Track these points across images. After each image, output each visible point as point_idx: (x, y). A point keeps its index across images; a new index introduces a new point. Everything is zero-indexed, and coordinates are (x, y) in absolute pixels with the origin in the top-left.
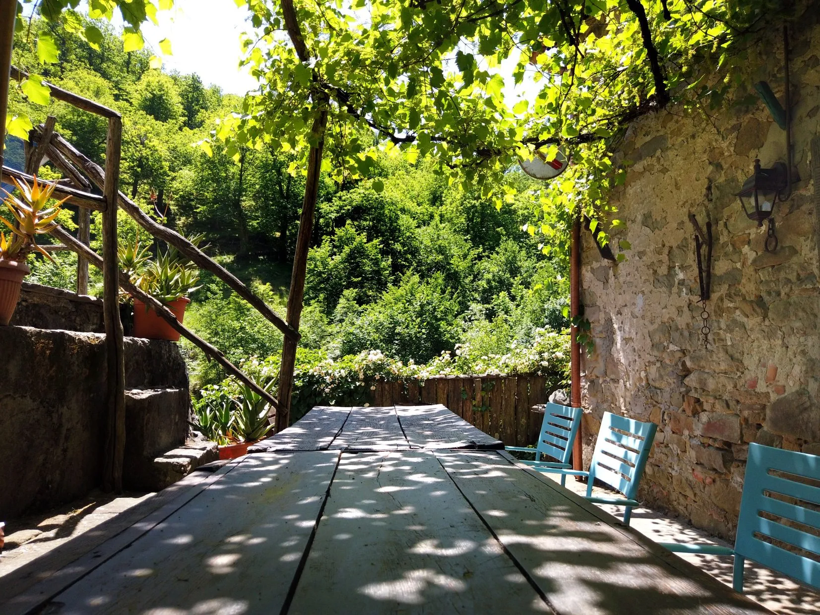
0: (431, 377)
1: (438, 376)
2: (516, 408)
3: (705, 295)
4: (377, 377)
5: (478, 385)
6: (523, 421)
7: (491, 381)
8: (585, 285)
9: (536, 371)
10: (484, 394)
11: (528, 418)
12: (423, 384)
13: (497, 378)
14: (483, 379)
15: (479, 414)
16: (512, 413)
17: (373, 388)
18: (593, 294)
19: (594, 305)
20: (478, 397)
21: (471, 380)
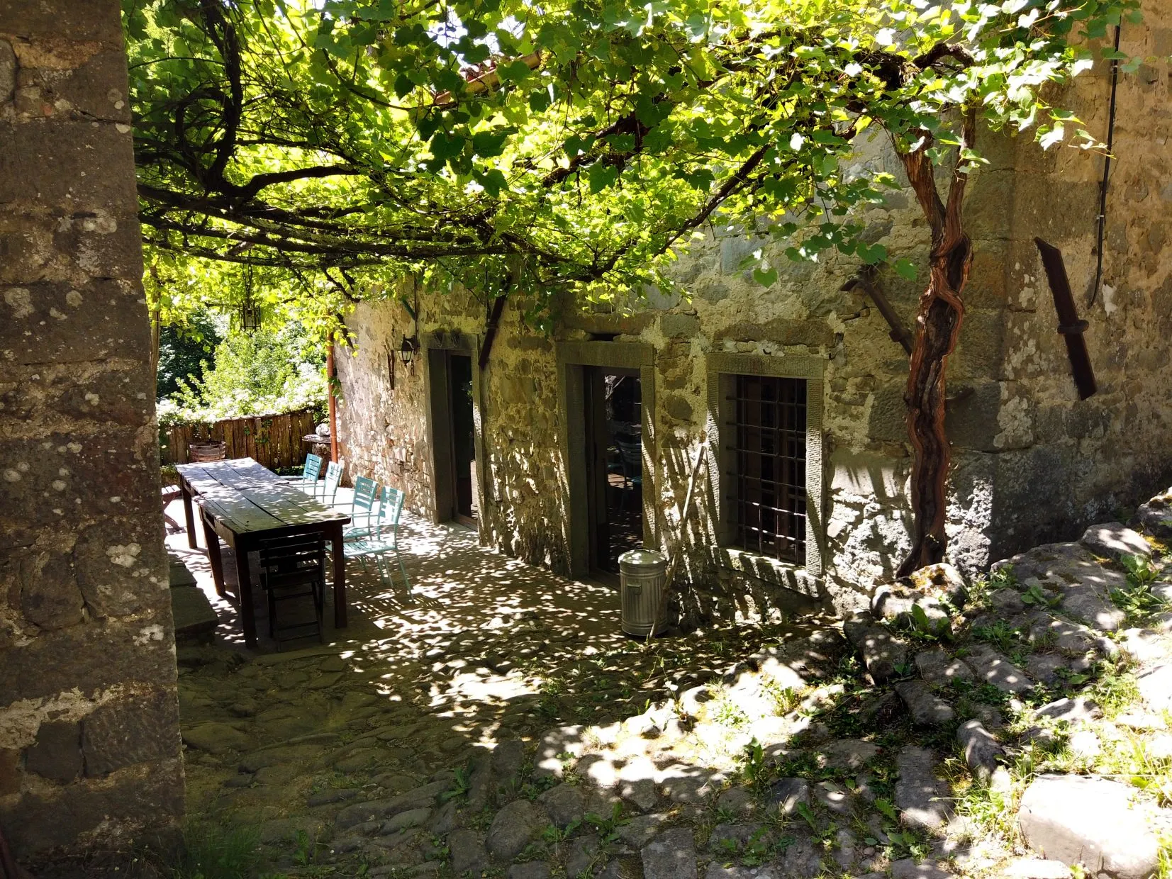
0: (218, 420)
1: (223, 419)
2: (290, 437)
3: (393, 387)
4: (172, 424)
5: (259, 424)
6: (297, 447)
7: (269, 420)
8: (337, 356)
9: (305, 409)
10: (263, 429)
11: (301, 445)
12: (212, 426)
13: (275, 417)
14: (263, 419)
15: (260, 445)
16: (288, 441)
17: (168, 433)
18: (341, 363)
19: (342, 371)
20: (259, 432)
21: (252, 420)
